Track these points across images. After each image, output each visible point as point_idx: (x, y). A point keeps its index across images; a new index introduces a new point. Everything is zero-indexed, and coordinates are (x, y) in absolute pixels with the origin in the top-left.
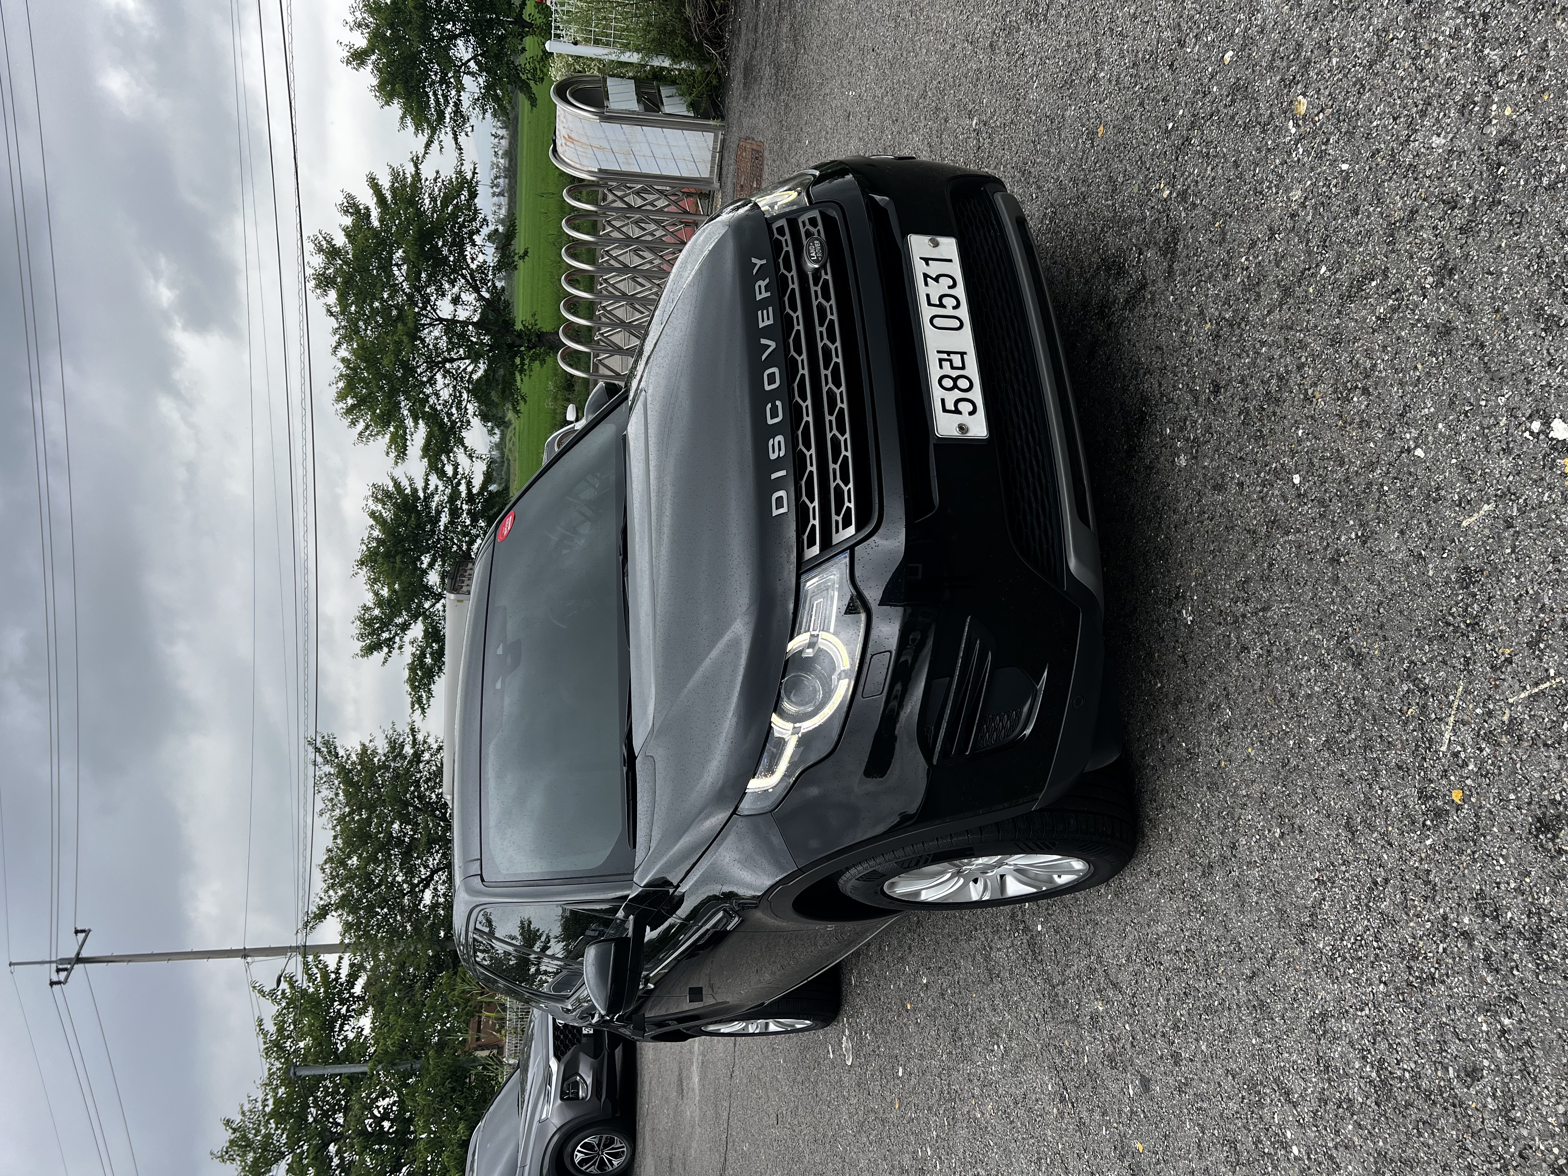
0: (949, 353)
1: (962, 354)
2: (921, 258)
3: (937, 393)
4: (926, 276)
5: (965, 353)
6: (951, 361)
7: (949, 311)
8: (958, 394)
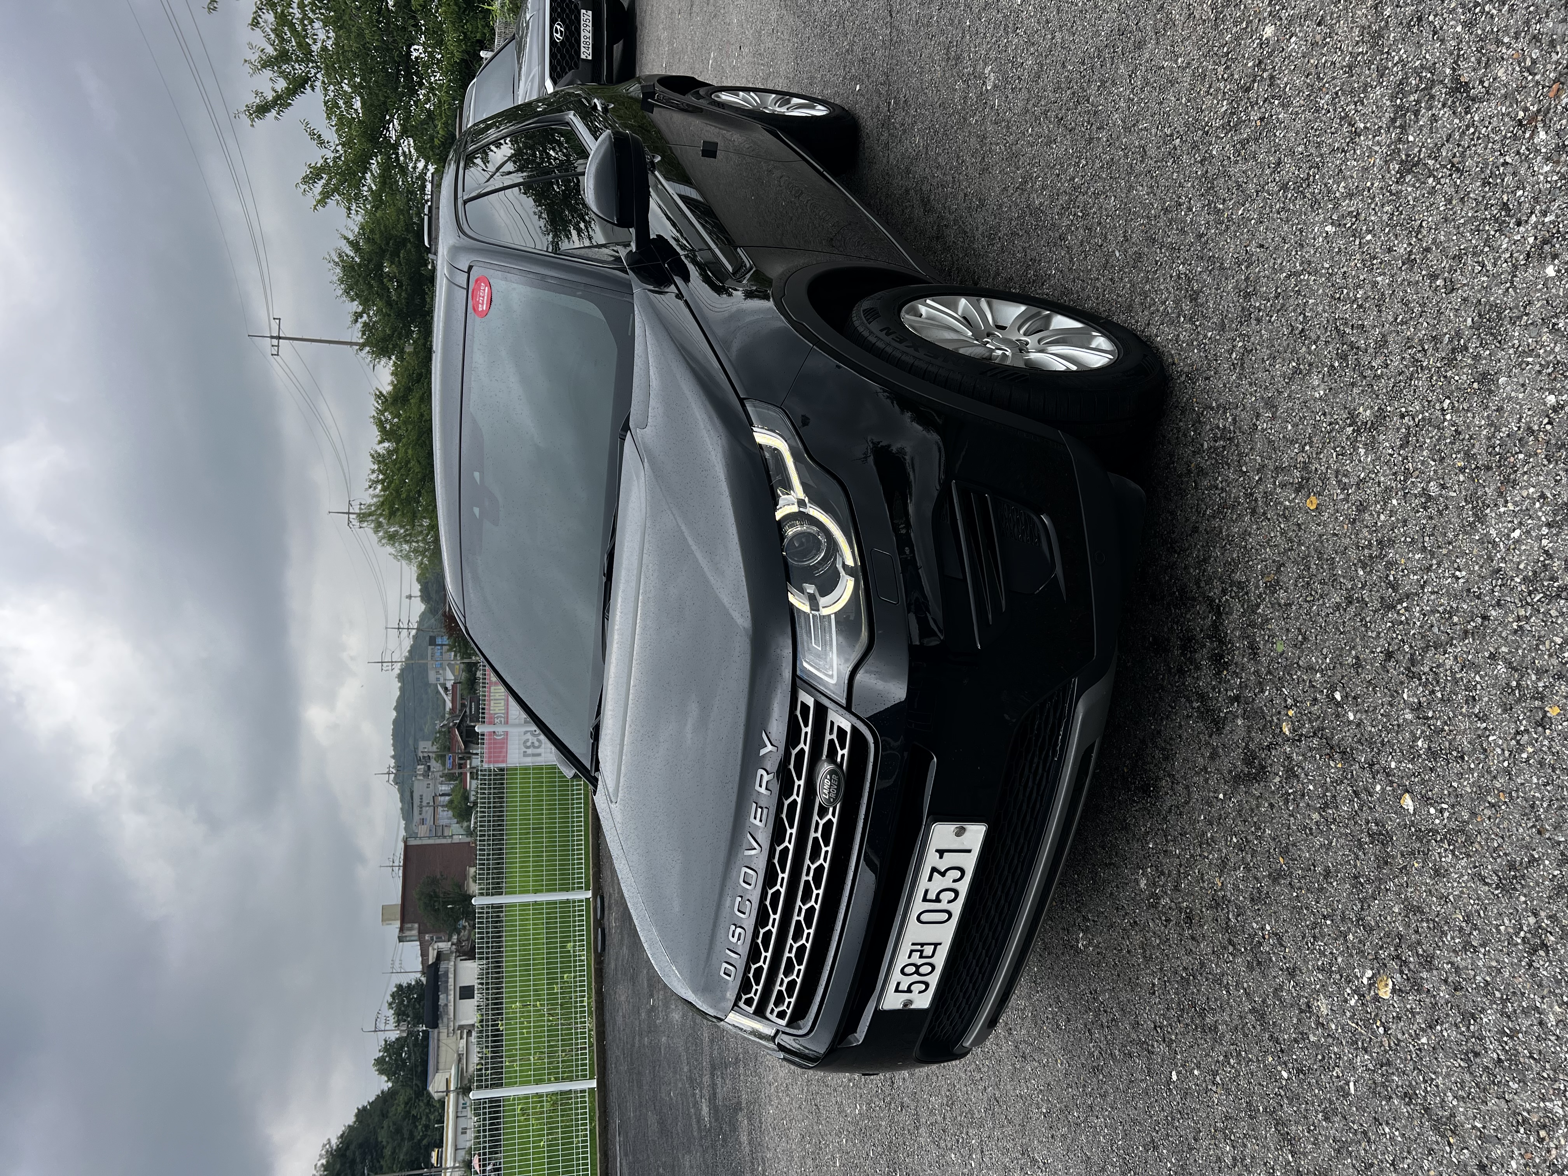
0: (922, 945)
1: (936, 945)
2: (937, 851)
3: (896, 976)
4: (934, 870)
5: (940, 944)
6: (922, 952)
7: (943, 905)
8: (916, 977)
